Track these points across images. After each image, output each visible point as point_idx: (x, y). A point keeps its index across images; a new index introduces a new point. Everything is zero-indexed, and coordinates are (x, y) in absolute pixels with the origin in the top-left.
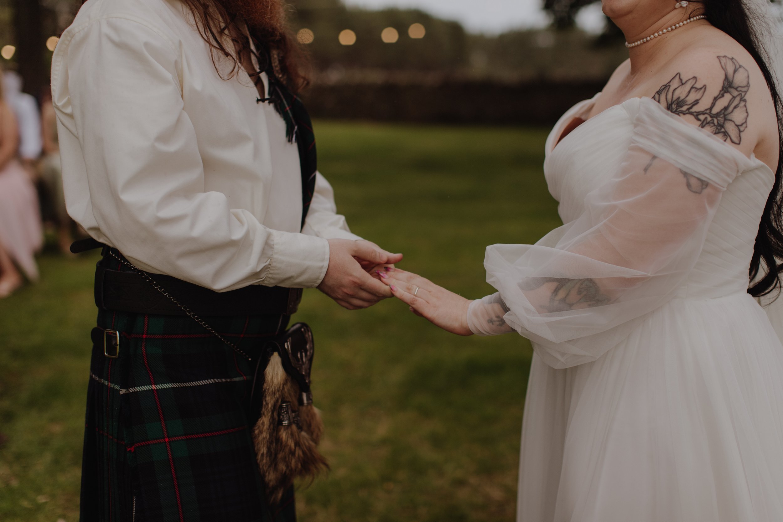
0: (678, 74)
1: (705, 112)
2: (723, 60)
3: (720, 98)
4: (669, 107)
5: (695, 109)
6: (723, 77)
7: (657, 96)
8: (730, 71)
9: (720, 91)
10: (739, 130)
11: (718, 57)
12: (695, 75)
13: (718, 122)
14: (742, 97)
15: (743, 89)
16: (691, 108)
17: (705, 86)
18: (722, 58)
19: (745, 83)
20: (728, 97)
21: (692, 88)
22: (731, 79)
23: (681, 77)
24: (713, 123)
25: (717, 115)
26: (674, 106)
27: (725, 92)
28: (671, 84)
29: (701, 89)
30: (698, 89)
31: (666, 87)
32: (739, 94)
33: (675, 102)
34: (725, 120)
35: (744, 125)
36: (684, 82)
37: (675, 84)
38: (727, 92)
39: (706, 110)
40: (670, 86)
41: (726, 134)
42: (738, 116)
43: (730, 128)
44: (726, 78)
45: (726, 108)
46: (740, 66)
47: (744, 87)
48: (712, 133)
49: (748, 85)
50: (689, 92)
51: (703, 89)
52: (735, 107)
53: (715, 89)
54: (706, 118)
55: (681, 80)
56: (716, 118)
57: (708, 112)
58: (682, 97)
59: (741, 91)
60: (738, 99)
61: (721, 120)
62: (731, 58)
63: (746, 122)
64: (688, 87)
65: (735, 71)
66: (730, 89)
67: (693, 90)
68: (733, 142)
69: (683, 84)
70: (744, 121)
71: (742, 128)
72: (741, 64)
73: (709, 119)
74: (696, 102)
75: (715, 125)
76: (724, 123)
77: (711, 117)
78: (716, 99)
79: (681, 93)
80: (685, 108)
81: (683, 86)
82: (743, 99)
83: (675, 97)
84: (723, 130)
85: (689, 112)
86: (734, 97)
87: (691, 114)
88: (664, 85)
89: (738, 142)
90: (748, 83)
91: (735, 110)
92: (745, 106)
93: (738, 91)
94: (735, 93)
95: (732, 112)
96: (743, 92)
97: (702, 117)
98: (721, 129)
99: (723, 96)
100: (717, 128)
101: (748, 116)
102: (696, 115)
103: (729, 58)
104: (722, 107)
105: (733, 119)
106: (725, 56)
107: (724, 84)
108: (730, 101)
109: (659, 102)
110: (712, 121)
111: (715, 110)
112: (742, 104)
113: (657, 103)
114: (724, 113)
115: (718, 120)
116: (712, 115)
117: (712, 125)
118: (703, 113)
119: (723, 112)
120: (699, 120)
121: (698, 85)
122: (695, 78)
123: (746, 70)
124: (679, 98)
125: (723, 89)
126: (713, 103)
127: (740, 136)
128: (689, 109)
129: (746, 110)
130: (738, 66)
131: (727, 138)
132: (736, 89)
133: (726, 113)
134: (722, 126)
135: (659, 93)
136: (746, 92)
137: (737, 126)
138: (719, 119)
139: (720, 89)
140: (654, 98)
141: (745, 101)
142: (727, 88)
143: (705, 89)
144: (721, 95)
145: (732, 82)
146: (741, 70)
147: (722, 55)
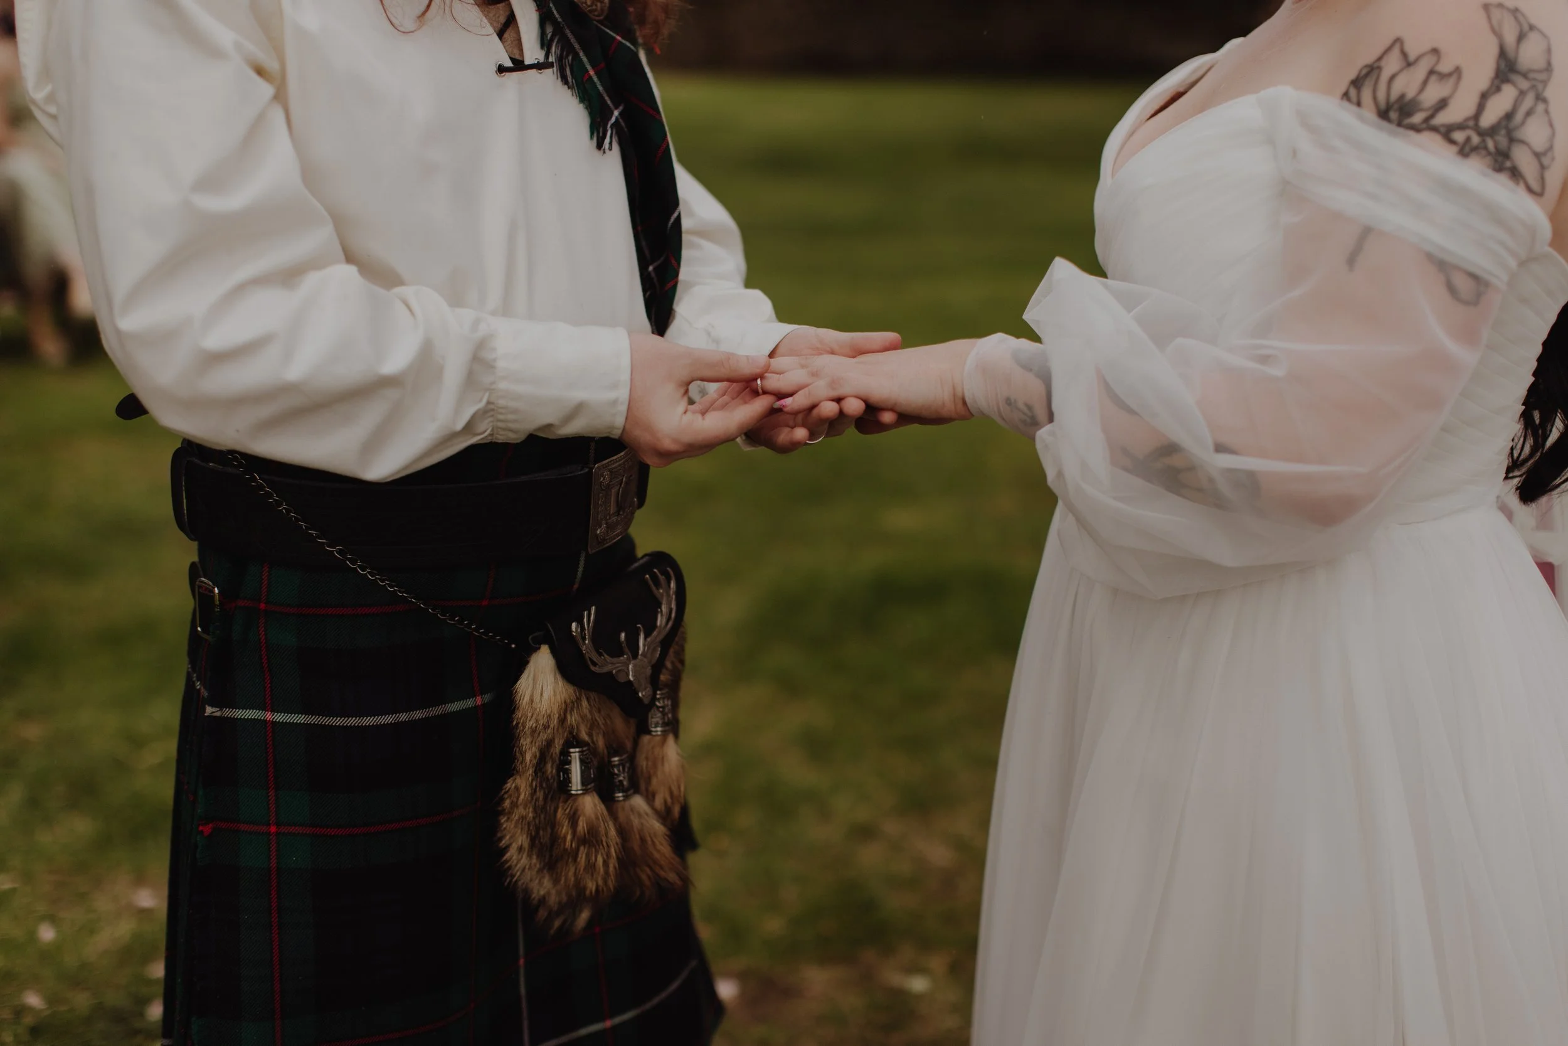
0: (1398, 41)
1: (1465, 124)
2: (1496, 14)
3: (1494, 93)
4: (1383, 114)
5: (1442, 119)
6: (1494, 51)
7: (1353, 92)
8: (1510, 38)
9: (1493, 79)
10: (1541, 163)
11: (1486, 7)
12: (1436, 46)
13: (1496, 148)
14: (1539, 92)
15: (1540, 77)
16: (1432, 116)
17: (1457, 72)
18: (1492, 9)
19: (1541, 64)
20: (1508, 94)
21: (1431, 72)
22: (1511, 53)
23: (1408, 48)
24: (1486, 148)
25: (1492, 131)
26: (1393, 115)
27: (1503, 81)
28: (1383, 63)
29: (1450, 75)
30: (1443, 77)
31: (1372, 70)
32: (1532, 87)
33: (1396, 106)
34: (1511, 140)
35: (1549, 154)
36: (1412, 58)
37: (1392, 64)
38: (1507, 80)
39: (1467, 119)
40: (1379, 68)
41: (1516, 172)
42: (1534, 132)
43: (1522, 158)
44: (1502, 53)
45: (1509, 116)
46: (1532, 28)
47: (1541, 71)
48: (1487, 167)
49: (1549, 68)
50: (1425, 83)
51: (1455, 76)
52: (1529, 113)
53: (1480, 74)
54: (1468, 139)
55: (1404, 54)
56: (1492, 137)
57: (1471, 123)
58: (1410, 94)
59: (1535, 79)
60: (1530, 97)
61: (1502, 140)
62: (1512, 8)
63: (1551, 148)
64: (1420, 71)
65: (1521, 37)
66: (1512, 76)
67: (1433, 78)
68: (1530, 190)
69: (1409, 64)
70: (1548, 144)
71: (1546, 160)
72: (1533, 22)
73: (1476, 139)
74: (1442, 104)
75: (1489, 153)
76: (1509, 148)
77: (1479, 135)
78: (1484, 97)
79: (1407, 84)
80: (1417, 118)
81: (1412, 68)
82: (1541, 97)
83: (1394, 95)
84: (1508, 164)
85: (1427, 126)
86: (1522, 93)
87: (1435, 129)
88: (1366, 66)
89: (1540, 191)
90: (1549, 64)
91: (1529, 120)
92: (1547, 112)
93: (1529, 80)
94: (1524, 84)
95: (1523, 123)
96: (1540, 82)
97: (1459, 136)
98: (1503, 162)
99: (1498, 89)
100: (1495, 160)
101: (1553, 134)
102: (1447, 133)
103: (1507, 9)
104: (1501, 113)
105: (1526, 140)
107: (1498, 64)
108: (1516, 100)
109: (1359, 104)
110: (1482, 145)
111: (1489, 119)
112: (1541, 107)
113: (1354, 108)
114: (1506, 126)
115: (1495, 141)
116: (1481, 131)
117: (1484, 152)
118: (1461, 127)
119: (1504, 123)
120: (1452, 142)
121: (1445, 67)
122: (1435, 51)
123: (1544, 36)
124: (1402, 96)
125: (1497, 76)
126: (1478, 104)
127: (1544, 175)
128: (1427, 120)
129: (1550, 120)
130: (1526, 27)
131: (1518, 180)
132: (1525, 76)
133: (1511, 126)
134: (1506, 155)
135: (1357, 83)
136: (1545, 83)
137: (1538, 154)
138: (1497, 138)
139: (1491, 72)
140: (1346, 96)
141: (1545, 101)
142: (1505, 73)
143: (1460, 74)
144: (1495, 87)
145: (1516, 58)
146: (1533, 37)
147: (1495, 3)
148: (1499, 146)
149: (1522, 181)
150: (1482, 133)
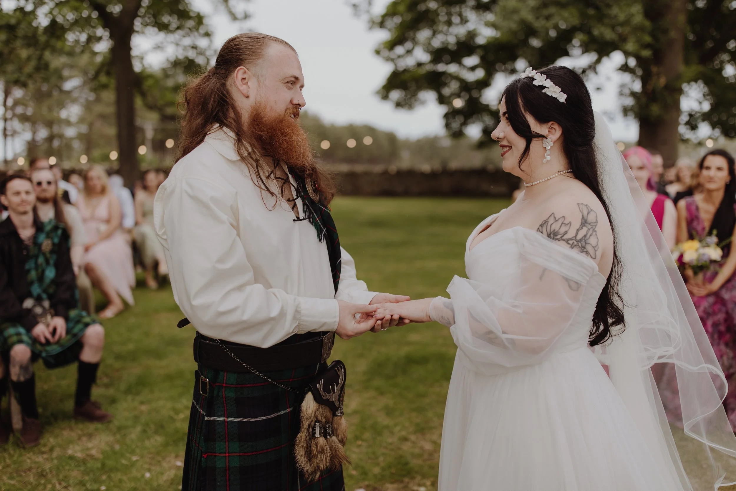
0: (553, 214)
1: (572, 238)
2: (581, 206)
3: (581, 229)
4: (549, 236)
5: (566, 237)
6: (581, 217)
7: (540, 229)
8: (585, 213)
9: (580, 225)
10: (595, 250)
11: (578, 204)
12: (564, 216)
14: (594, 229)
15: (595, 224)
18: (580, 205)
19: (594, 221)
20: (585, 229)
21: (563, 223)
22: (585, 218)
23: (556, 216)
24: (578, 246)
25: (580, 240)
26: (552, 236)
27: (583, 226)
28: (549, 220)
29: (568, 224)
30: (566, 224)
31: (546, 222)
32: (592, 227)
33: (553, 233)
34: (586, 243)
35: (597, 247)
36: (557, 219)
37: (552, 220)
38: (584, 226)
39: (573, 237)
40: (548, 222)
41: (588, 252)
42: (592, 241)
43: (589, 248)
44: (583, 217)
45: (585, 236)
46: (591, 210)
47: (594, 223)
48: (579, 251)
49: (597, 222)
50: (561, 226)
51: (569, 225)
52: (590, 235)
53: (577, 224)
54: (573, 243)
55: (555, 218)
56: (580, 242)
58: (557, 230)
59: (592, 225)
60: (591, 230)
61: (583, 244)
62: (586, 204)
63: (598, 245)
64: (560, 223)
65: (588, 214)
66: (586, 224)
67: (563, 225)
68: (592, 257)
69: (556, 221)
70: (597, 244)
71: (596, 249)
72: (592, 209)
73: (576, 243)
74: (566, 233)
75: (580, 247)
76: (585, 246)
77: (577, 242)
78: (578, 230)
79: (556, 227)
80: (559, 237)
82: (594, 230)
83: (552, 230)
84: (585, 250)
85: (561, 239)
86: (589, 229)
87: (564, 240)
88: (544, 222)
89: (595, 258)
90: (597, 220)
91: (591, 237)
92: (596, 234)
93: (591, 225)
94: (590, 227)
95: (589, 238)
96: (594, 226)
97: (571, 242)
98: (584, 250)
99: (582, 228)
100: (581, 249)
101: (598, 241)
102: (567, 241)
103: (584, 205)
104: (583, 235)
105: (591, 243)
106: (582, 204)
107: (582, 221)
108: (587, 231)
109: (542, 232)
110: (577, 245)
111: (579, 237)
112: (594, 233)
113: (541, 234)
114: (584, 239)
115: (581, 244)
116: (577, 241)
117: (578, 247)
118: (571, 239)
119: (584, 238)
120: (569, 244)
121: (566, 222)
123: (596, 213)
124: (554, 230)
125: (581, 224)
126: (576, 233)
127: (595, 253)
128: (562, 237)
129: (597, 237)
130: (590, 210)
131: (588, 255)
132: (589, 224)
133: (586, 239)
134: (584, 248)
135: (541, 227)
136: (596, 226)
137: (594, 247)
138: (582, 243)
139: (580, 224)
140: (538, 230)
141: (596, 231)
142: (584, 224)
143: (571, 224)
145: (587, 219)
146: (592, 212)
147: (581, 203)
148: (582, 245)
149: (589, 255)
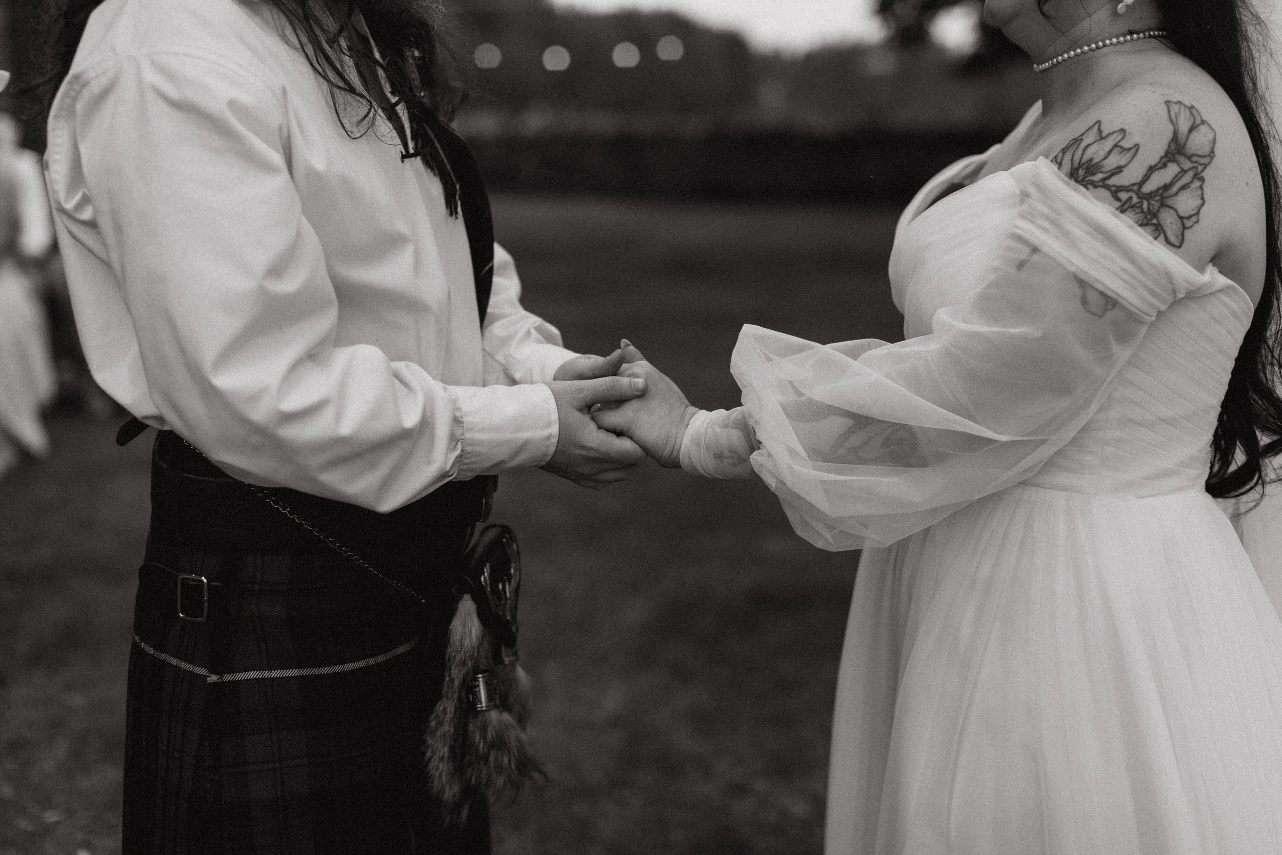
0: (1099, 122)
1: (1131, 187)
2: (1175, 109)
3: (1161, 168)
4: (1073, 175)
5: (1115, 181)
6: (1169, 135)
7: (1059, 157)
8: (1184, 127)
9: (1162, 158)
10: (1183, 225)
12: (1126, 128)
13: (1149, 209)
14: (1198, 172)
15: (1203, 161)
16: (1108, 178)
17: (1137, 147)
18: (1173, 105)
19: (1206, 150)
20: (1172, 169)
21: (1116, 146)
22: (1182, 139)
23: (1102, 128)
24: (1141, 208)
25: (1150, 196)
26: (1081, 172)
27: (1170, 161)
28: (1084, 137)
29: (1130, 149)
30: (1125, 150)
31: (1075, 143)
32: (1193, 168)
33: (1084, 166)
34: (1163, 205)
35: (1194, 219)
36: (1105, 134)
37: (1090, 138)
38: (1173, 160)
39: (1133, 185)
40: (1082, 140)
41: (1160, 228)
42: (1185, 202)
43: (1168, 219)
44: (1175, 137)
45: (1166, 187)
46: (1203, 122)
47: (1204, 157)
48: (1137, 223)
50: (1110, 153)
51: (1133, 151)
52: (1183, 188)
53: (1152, 152)
54: (1130, 198)
55: (1100, 131)
56: (1148, 200)
57: (1135, 188)
58: (1097, 159)
59: (1196, 162)
60: (1191, 174)
61: (1155, 204)
62: (1189, 105)
63: (1198, 213)
64: (1108, 144)
65: (1192, 129)
66: (1178, 157)
67: (1116, 150)
68: (1168, 242)
69: (1102, 138)
70: (1195, 212)
72: (1205, 118)
73: (1135, 200)
74: (1119, 170)
76: (1158, 211)
77: (1139, 197)
78: (1152, 170)
79: (1096, 152)
80: (1099, 177)
81: (1103, 141)
82: (1199, 176)
83: (1086, 158)
84: (1155, 221)
85: (1103, 184)
86: (1183, 172)
87: (1107, 187)
88: (1071, 139)
89: (1177, 244)
90: (1212, 151)
91: (1182, 192)
92: (1201, 188)
93: (1192, 162)
94: (1187, 165)
95: (1176, 194)
96: (1201, 164)
97: (1124, 196)
98: (1151, 220)
99: (1165, 166)
100: (1146, 217)
101: (1203, 205)
102: (1115, 192)
103: (1185, 106)
104: (1161, 184)
105: (1175, 206)
106: (1179, 103)
107: (1169, 146)
108: (1176, 176)
110: (1139, 205)
111: (1148, 188)
112: (1197, 184)
114: (1161, 195)
115: (1149, 204)
116: (1141, 195)
117: (1138, 210)
118: (1127, 189)
119: (1160, 192)
120: (1118, 199)
121: (1126, 144)
122: (1123, 131)
123: (1213, 130)
124: (1091, 160)
125: (1166, 156)
126: (1145, 175)
127: (1183, 235)
128: (1104, 179)
129: (1202, 194)
130: (1198, 121)
131: (1160, 234)
132: (1189, 158)
133: (1166, 195)
134: (1155, 215)
135: (1063, 152)
136: (1206, 166)
137: (1181, 218)
138: (1152, 202)
139: (1162, 153)
140: (1053, 160)
141: (1202, 180)
142: (1173, 154)
143: (1137, 150)
144: (1162, 165)
145: (1185, 145)
146: (1203, 128)
147: (1175, 100)
148: (1151, 208)
149: (1162, 235)
150: (1142, 197)
